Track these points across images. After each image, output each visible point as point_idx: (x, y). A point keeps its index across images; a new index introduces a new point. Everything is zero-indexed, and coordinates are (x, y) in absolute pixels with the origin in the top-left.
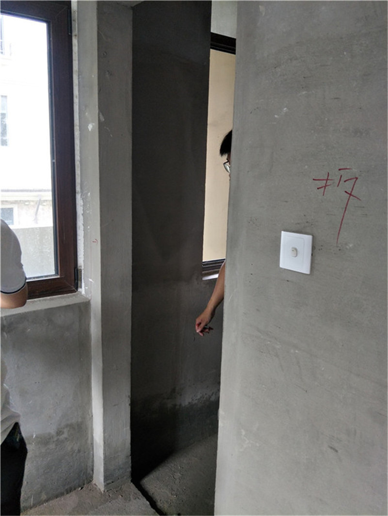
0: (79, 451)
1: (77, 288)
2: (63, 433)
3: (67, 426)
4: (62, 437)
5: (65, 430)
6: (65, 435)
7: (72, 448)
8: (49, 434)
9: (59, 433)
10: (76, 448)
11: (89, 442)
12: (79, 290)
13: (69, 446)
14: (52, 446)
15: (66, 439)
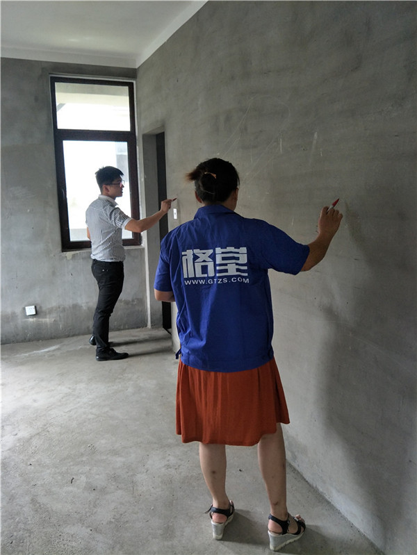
0: (141, 311)
1: (140, 244)
2: (134, 301)
3: (136, 299)
7: (138, 309)
11: (145, 308)
15: (136, 304)
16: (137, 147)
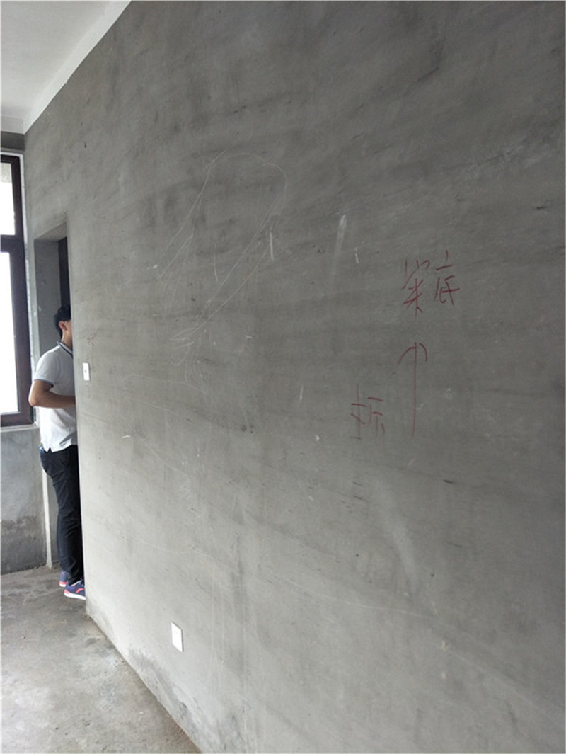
0: (35, 538)
1: (33, 422)
2: (22, 523)
3: (25, 517)
4: (22, 525)
5: (24, 521)
6: (24, 524)
7: (29, 535)
8: (12, 521)
9: (19, 521)
10: (32, 535)
11: (43, 533)
12: (35, 423)
13: (26, 534)
14: (14, 531)
15: (24, 527)
16: (27, 262)
